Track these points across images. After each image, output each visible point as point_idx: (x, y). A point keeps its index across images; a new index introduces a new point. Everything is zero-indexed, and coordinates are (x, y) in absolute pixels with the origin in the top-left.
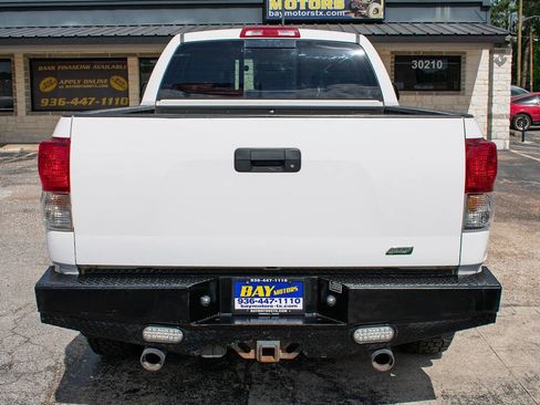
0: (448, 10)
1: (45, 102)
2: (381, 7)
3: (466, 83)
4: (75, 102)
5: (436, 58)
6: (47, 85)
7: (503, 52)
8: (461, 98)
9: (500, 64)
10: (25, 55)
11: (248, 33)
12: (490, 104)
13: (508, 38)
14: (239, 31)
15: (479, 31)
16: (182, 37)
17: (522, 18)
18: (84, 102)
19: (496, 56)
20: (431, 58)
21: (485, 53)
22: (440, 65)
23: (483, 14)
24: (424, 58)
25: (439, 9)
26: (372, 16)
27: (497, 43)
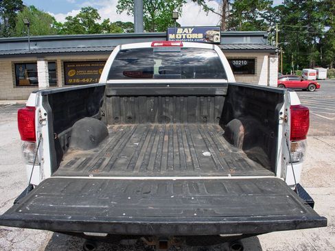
0: (249, 38)
1: (70, 81)
2: (219, 37)
3: (257, 71)
4: (84, 80)
5: (244, 60)
6: (71, 73)
7: (274, 57)
8: (255, 77)
9: (273, 62)
10: (62, 60)
11: (155, 44)
12: (268, 80)
13: (277, 51)
14: (151, 43)
15: (264, 48)
16: (121, 47)
17: (277, 44)
18: (88, 80)
19: (271, 58)
20: (241, 60)
21: (266, 57)
22: (245, 63)
23: (264, 40)
24: (238, 60)
25: (245, 38)
26: (215, 41)
27: (272, 53)
